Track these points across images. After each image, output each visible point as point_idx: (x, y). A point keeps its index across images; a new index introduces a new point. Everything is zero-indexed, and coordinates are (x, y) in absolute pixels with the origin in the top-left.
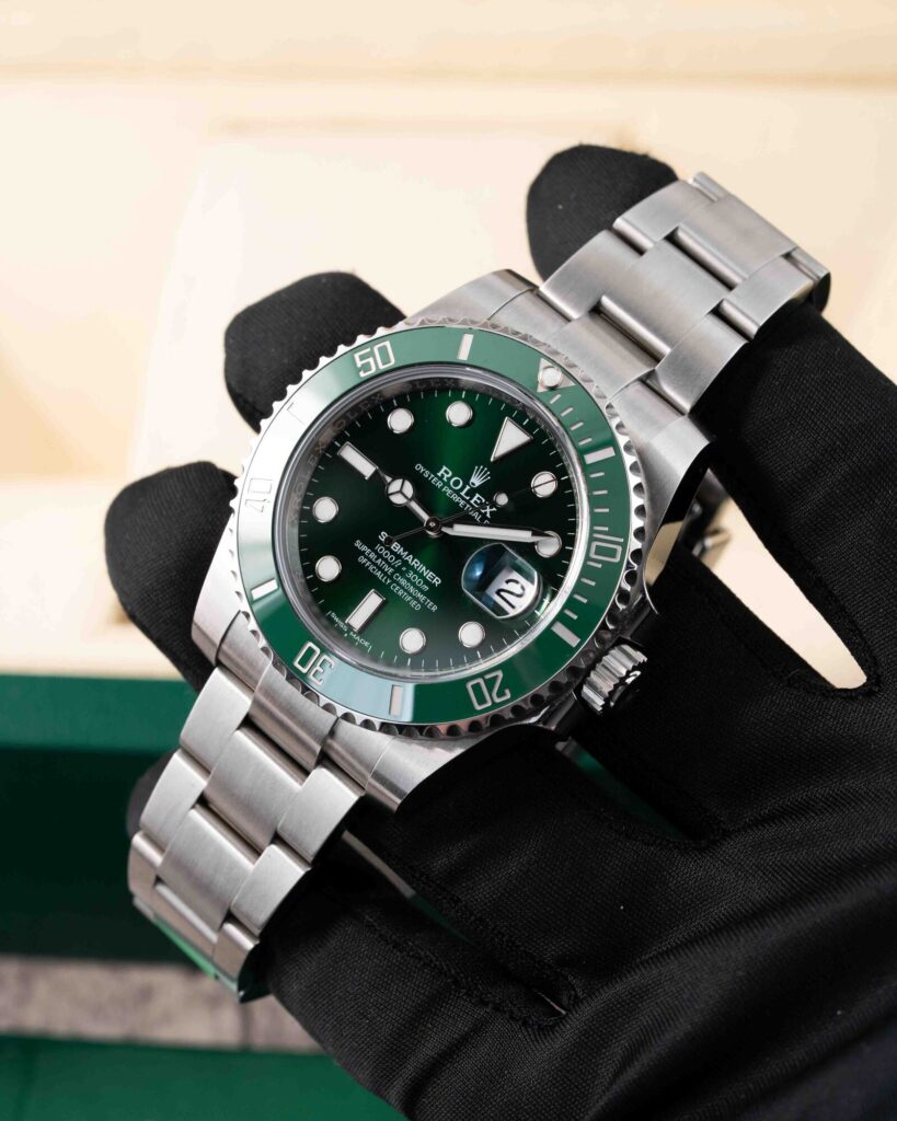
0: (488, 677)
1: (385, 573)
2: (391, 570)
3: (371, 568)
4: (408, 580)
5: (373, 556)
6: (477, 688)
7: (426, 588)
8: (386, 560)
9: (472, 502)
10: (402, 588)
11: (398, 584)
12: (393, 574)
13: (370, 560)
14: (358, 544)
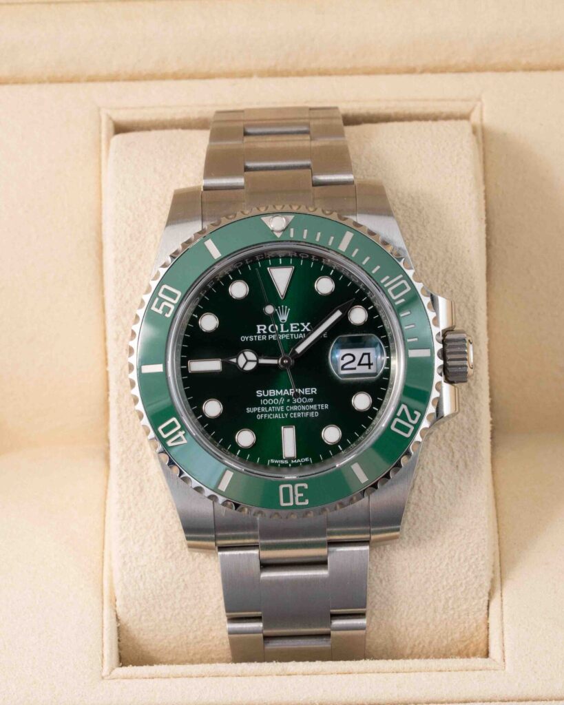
0: (399, 414)
1: (280, 412)
2: (282, 408)
3: (269, 416)
4: (297, 404)
5: (263, 409)
6: (398, 426)
7: (311, 400)
8: (274, 405)
9: (292, 331)
10: (297, 411)
11: (293, 412)
12: (285, 408)
13: (264, 413)
14: (249, 410)
